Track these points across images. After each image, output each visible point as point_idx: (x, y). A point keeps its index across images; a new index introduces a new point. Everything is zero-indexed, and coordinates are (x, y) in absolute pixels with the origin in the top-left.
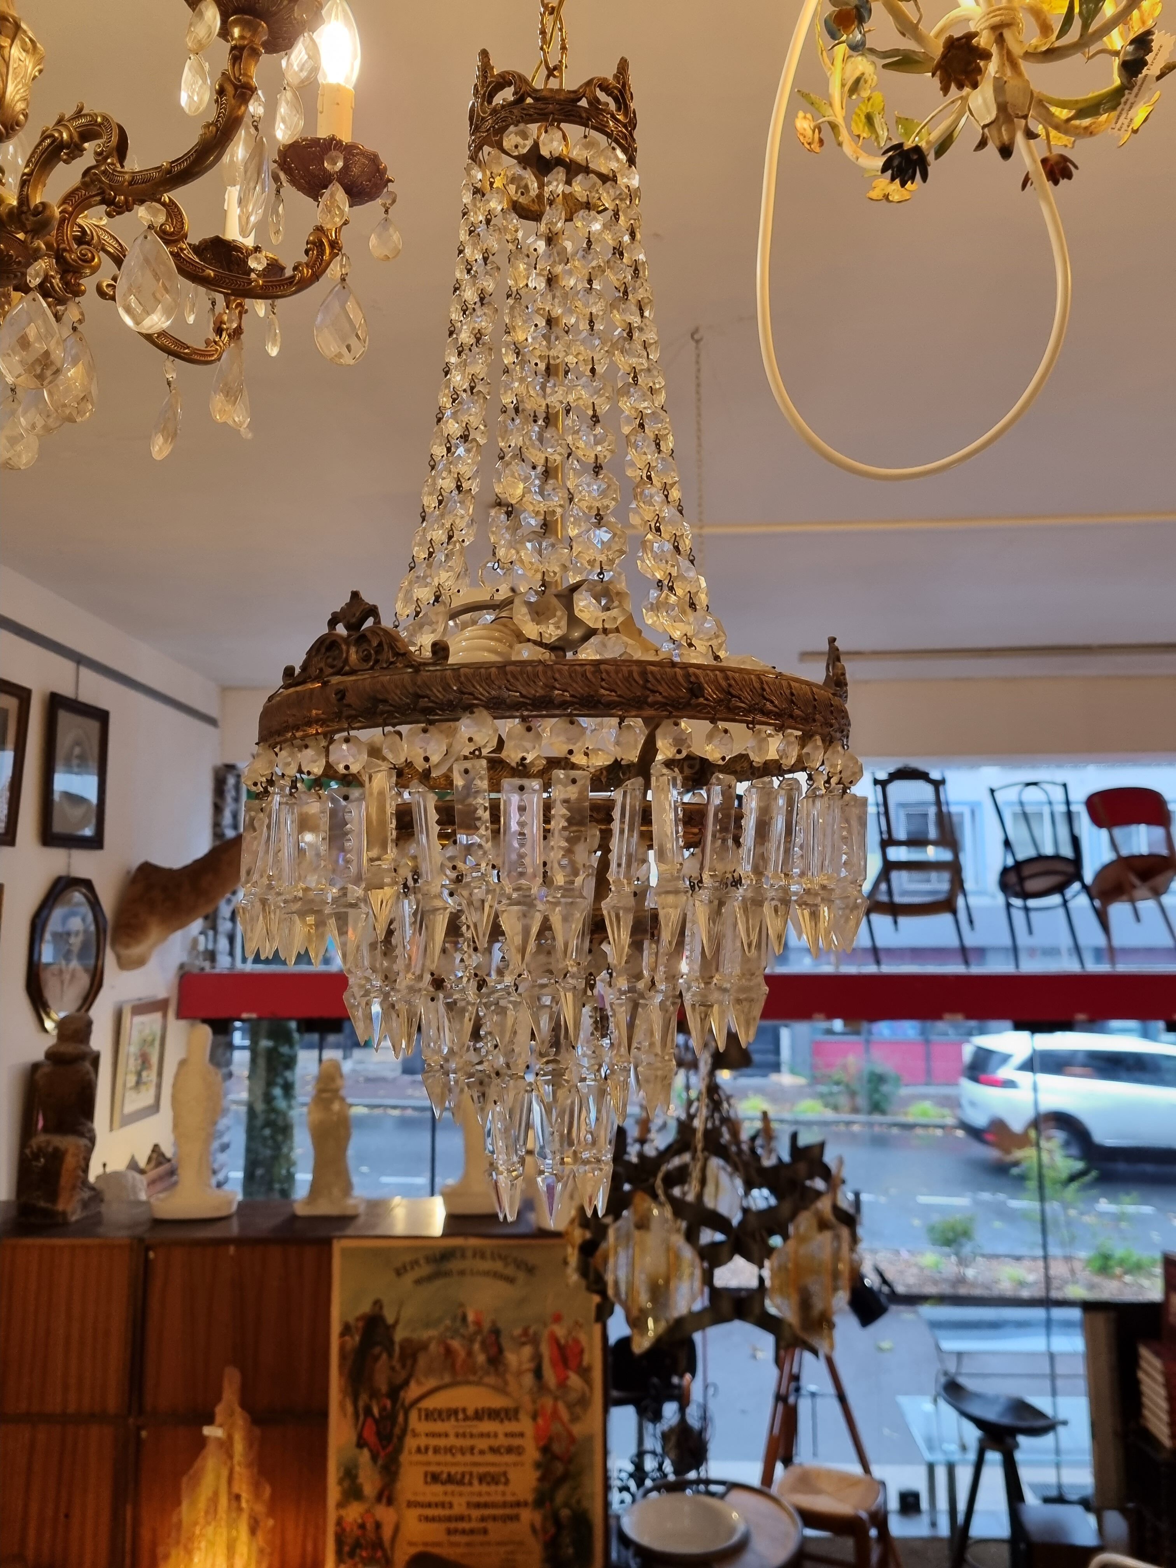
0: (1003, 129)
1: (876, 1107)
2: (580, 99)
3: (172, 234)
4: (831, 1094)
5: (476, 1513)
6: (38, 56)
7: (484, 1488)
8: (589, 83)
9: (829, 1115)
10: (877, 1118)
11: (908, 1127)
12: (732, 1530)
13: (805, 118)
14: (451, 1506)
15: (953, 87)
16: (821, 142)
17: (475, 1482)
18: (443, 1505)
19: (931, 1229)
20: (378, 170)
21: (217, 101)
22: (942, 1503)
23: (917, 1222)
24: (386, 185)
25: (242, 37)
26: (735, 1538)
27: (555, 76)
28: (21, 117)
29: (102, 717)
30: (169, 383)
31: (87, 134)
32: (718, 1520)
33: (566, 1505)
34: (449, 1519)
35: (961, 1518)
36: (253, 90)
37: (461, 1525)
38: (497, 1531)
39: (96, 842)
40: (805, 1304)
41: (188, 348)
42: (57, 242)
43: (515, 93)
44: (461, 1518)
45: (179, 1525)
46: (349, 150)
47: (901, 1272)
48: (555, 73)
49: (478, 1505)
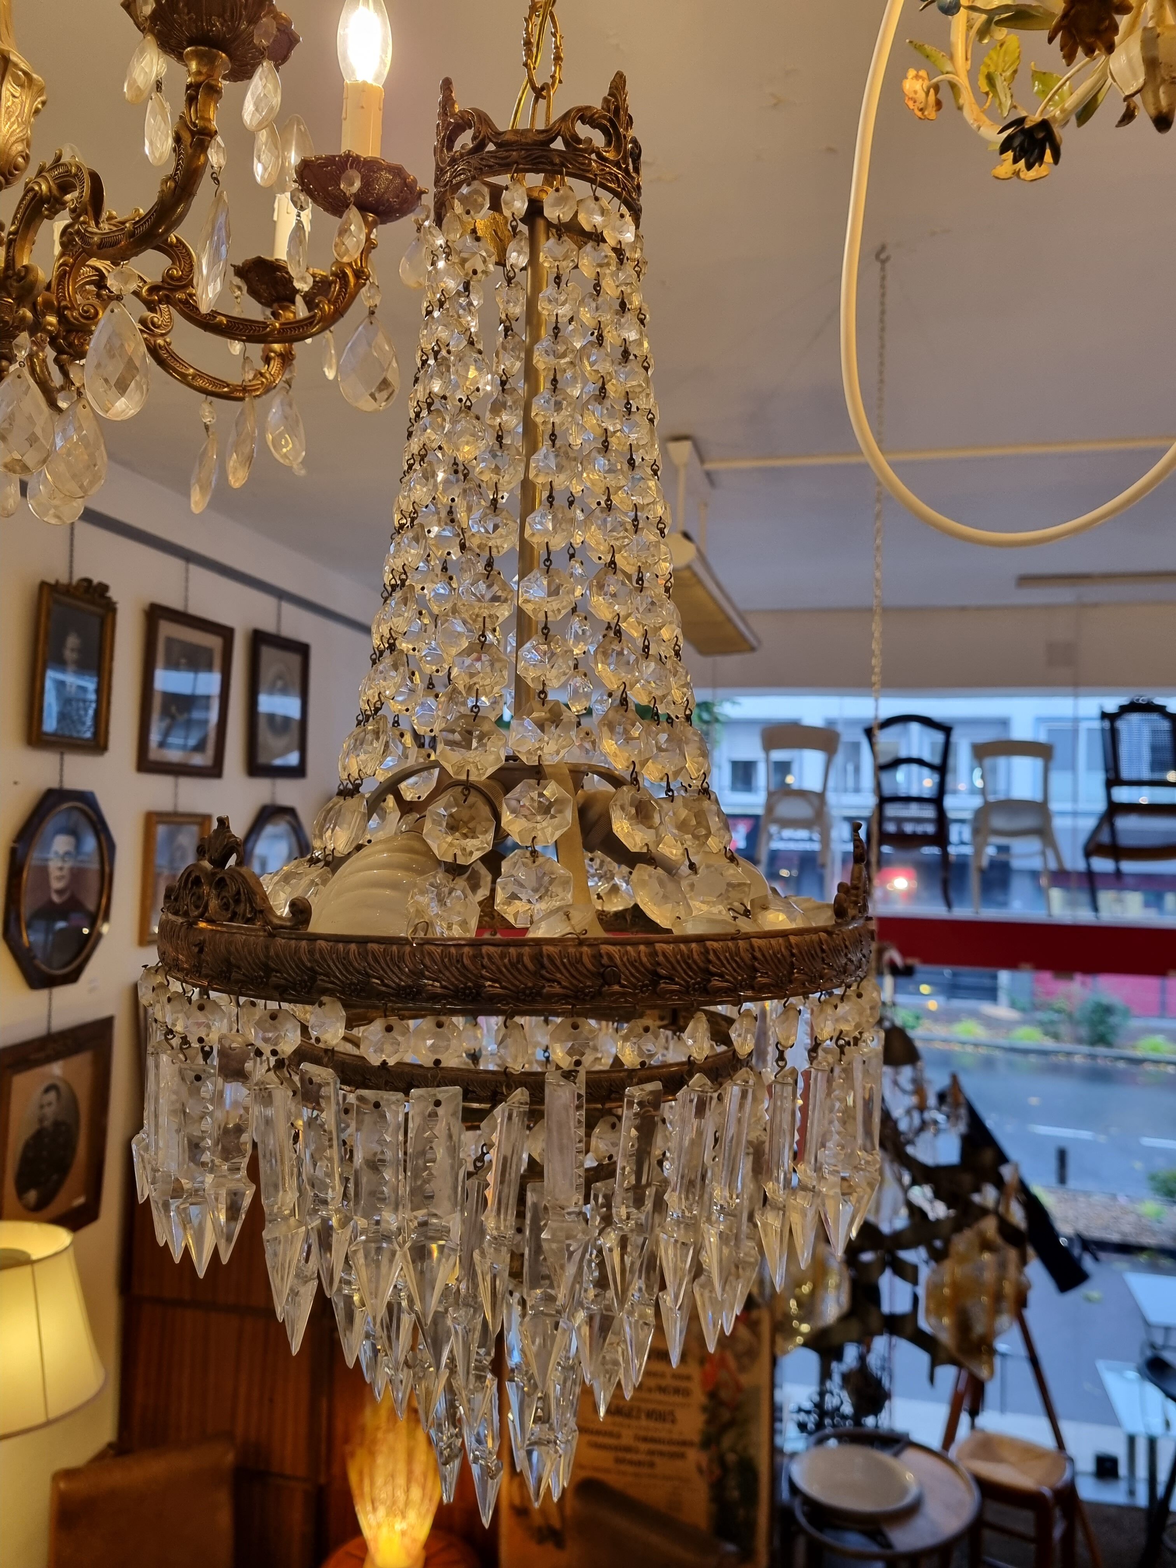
0: (1161, 90)
1: (1101, 1039)
2: (553, 139)
3: (180, 279)
4: (1052, 1022)
5: (644, 1446)
6: (35, 89)
7: (652, 1424)
8: (565, 118)
9: (1049, 1043)
10: (1101, 1050)
11: (1137, 1061)
12: (904, 1490)
13: (917, 77)
14: (618, 1436)
15: (1080, 52)
16: (939, 104)
17: (643, 1416)
18: (610, 1434)
19: (1153, 1178)
20: (406, 184)
21: (174, 150)
22: (1142, 1471)
23: (1138, 1165)
24: (419, 198)
25: (199, 73)
26: (908, 1500)
27: (544, 98)
28: (20, 160)
29: (302, 650)
30: (207, 427)
31: (65, 187)
32: (892, 1478)
33: (733, 1450)
34: (616, 1448)
35: (1161, 1490)
36: (212, 134)
37: (629, 1456)
38: (663, 1466)
39: (298, 772)
40: (963, 1325)
41: (228, 385)
42: (58, 298)
43: (474, 138)
44: (628, 1449)
45: (363, 1429)
46: (368, 168)
47: (1116, 1219)
48: (544, 93)
49: (645, 1440)
